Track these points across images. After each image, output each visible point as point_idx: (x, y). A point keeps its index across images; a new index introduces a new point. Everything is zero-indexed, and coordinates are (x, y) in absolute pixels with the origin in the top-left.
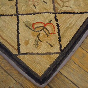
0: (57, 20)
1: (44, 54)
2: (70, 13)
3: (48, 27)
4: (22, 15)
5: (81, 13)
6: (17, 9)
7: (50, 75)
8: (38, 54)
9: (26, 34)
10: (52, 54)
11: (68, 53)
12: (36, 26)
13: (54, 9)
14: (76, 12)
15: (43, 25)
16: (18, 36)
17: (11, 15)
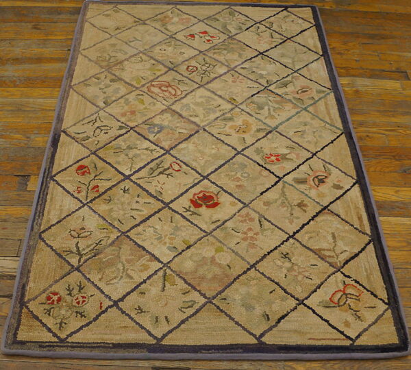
0: (349, 277)
1: (376, 321)
2: (352, 258)
3: (349, 291)
4: (306, 298)
5: (363, 249)
6: (293, 296)
7: (405, 334)
8: (370, 326)
9: (335, 316)
10: (383, 314)
11: (396, 301)
12: (336, 300)
13: (331, 265)
14: (357, 251)
15: (342, 293)
16: (330, 325)
17: (296, 308)
